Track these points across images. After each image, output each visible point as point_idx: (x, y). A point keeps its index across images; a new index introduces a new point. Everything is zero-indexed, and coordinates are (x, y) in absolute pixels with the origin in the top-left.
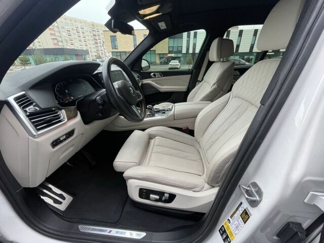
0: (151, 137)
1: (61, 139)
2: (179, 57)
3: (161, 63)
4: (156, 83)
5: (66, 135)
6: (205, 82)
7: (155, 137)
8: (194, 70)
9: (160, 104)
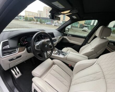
0: (54, 64)
1: (14, 59)
2: (89, 26)
3: (80, 28)
4: (69, 39)
5: (17, 57)
6: (90, 44)
7: (55, 64)
8: (87, 37)
9: (67, 48)
